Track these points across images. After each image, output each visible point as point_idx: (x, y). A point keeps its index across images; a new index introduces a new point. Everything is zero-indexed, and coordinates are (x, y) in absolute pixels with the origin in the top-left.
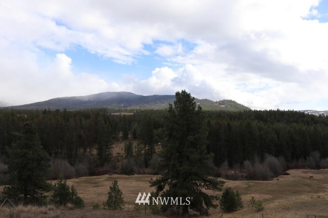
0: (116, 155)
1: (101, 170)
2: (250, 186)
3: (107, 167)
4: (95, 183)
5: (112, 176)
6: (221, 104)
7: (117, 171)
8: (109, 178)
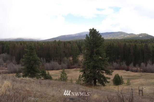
0: (81, 60)
1: (73, 66)
2: (142, 75)
3: (75, 65)
4: (68, 72)
5: (77, 69)
6: (140, 36)
7: (80, 67)
8: (76, 70)
